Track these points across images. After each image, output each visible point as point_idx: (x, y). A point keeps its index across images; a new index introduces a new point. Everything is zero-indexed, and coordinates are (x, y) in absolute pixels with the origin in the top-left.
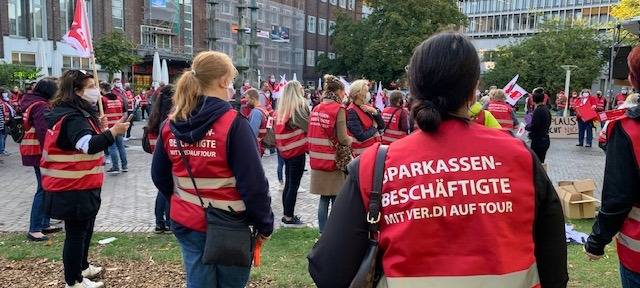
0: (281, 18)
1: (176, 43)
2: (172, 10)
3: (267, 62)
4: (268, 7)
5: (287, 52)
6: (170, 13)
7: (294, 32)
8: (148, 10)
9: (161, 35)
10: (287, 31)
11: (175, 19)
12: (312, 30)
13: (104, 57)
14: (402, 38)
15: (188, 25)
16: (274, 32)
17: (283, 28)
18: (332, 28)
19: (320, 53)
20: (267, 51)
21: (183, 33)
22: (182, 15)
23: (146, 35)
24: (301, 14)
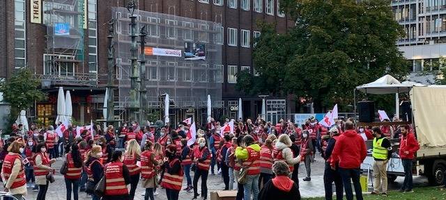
0: (196, 33)
1: (80, 70)
2: (76, 37)
3: (180, 83)
4: (180, 24)
5: (203, 71)
6: (73, 39)
7: (211, 47)
8: (51, 38)
9: (63, 64)
10: (202, 47)
11: (79, 46)
12: (233, 44)
13: (13, 96)
14: (325, 53)
15: (93, 50)
16: (187, 50)
17: (198, 46)
18: (257, 40)
19: (243, 68)
20: (180, 71)
21: (88, 58)
22: (87, 41)
23: (49, 63)
24: (218, 27)
